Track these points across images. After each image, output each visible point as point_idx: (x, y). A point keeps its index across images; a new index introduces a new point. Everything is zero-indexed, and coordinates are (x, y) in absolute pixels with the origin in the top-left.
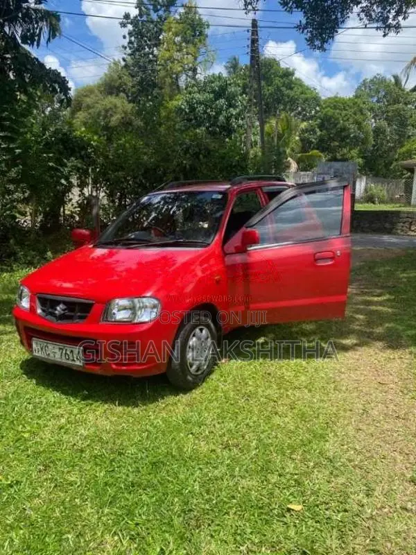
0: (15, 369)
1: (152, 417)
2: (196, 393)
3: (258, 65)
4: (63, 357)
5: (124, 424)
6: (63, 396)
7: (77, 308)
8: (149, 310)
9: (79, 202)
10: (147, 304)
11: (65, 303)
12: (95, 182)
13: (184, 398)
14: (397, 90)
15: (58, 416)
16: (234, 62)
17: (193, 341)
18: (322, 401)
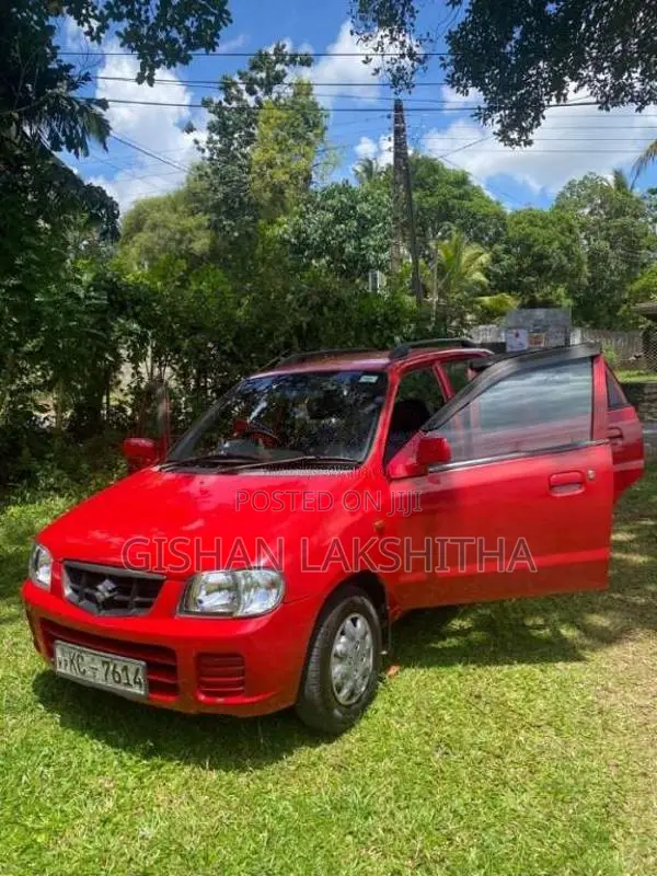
0: (24, 691)
1: (273, 796)
2: (350, 740)
3: (407, 165)
4: (110, 677)
5: (222, 813)
6: (109, 750)
7: (134, 587)
8: (262, 590)
9: (133, 385)
10: (261, 581)
11: (112, 578)
12: (157, 354)
13: (330, 752)
14: (620, 196)
15: (100, 794)
16: (367, 164)
17: (340, 645)
18: (586, 754)
